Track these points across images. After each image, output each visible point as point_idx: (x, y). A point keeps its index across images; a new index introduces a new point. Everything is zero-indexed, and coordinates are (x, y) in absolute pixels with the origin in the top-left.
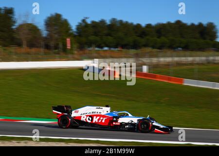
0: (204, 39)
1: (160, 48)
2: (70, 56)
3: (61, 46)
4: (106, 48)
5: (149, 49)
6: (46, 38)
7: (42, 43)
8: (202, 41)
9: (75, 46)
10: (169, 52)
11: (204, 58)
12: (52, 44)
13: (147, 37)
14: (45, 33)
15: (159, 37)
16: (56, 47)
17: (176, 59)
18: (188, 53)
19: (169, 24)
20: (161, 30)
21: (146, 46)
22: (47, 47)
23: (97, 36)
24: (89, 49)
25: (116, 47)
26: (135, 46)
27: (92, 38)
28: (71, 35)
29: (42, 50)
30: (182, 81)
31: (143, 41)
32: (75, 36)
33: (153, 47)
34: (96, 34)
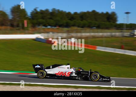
0: (110, 22)
1: (82, 27)
2: (26, 31)
3: (21, 25)
4: (49, 27)
5: (75, 28)
6: (11, 20)
7: (9, 23)
8: (108, 23)
9: (30, 25)
10: (88, 30)
11: (109, 34)
12: (15, 24)
13: (75, 20)
14: (10, 17)
15: (82, 20)
16: (18, 26)
17: (92, 34)
18: (99, 30)
19: (88, 12)
20: (83, 16)
21: (74, 26)
22: (12, 25)
23: (43, 19)
24: (39, 27)
25: (55, 26)
26: (67, 26)
27: (40, 20)
28: (27, 18)
29: (9, 28)
30: (95, 48)
31: (72, 22)
32: (30, 19)
33: (79, 27)
34: (43, 18)
